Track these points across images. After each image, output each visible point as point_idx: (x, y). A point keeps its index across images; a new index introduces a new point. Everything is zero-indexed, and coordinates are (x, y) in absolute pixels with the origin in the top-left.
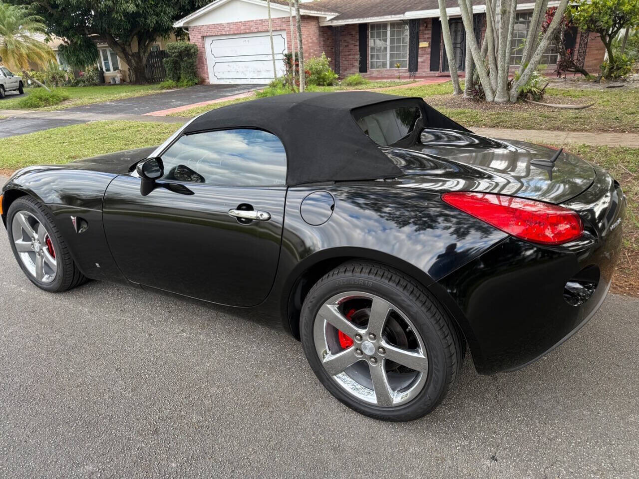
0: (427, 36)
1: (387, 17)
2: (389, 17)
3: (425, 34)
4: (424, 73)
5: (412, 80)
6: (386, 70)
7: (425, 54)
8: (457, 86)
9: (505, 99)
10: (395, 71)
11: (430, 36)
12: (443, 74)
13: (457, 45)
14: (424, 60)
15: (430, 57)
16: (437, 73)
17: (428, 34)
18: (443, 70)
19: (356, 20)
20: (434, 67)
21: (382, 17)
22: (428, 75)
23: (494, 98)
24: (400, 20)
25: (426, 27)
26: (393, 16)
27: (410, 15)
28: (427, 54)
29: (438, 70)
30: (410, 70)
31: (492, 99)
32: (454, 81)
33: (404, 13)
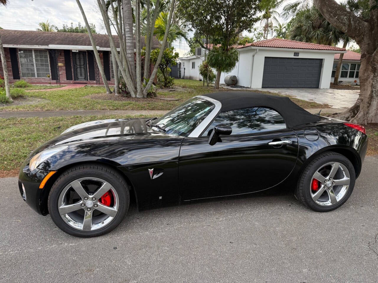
0: (62, 60)
1: (36, 46)
2: (38, 46)
3: (61, 58)
4: (63, 81)
5: (59, 85)
6: (35, 79)
7: (62, 70)
8: (108, 89)
9: (142, 96)
10: (42, 79)
11: (64, 60)
12: (75, 82)
13: (82, 66)
14: (62, 73)
15: (65, 72)
16: (71, 82)
17: (62, 58)
18: (75, 80)
19: (11, 45)
20: (69, 77)
21: (32, 46)
22: (66, 82)
23: (136, 96)
24: (45, 49)
25: (61, 54)
26: (40, 46)
27: (52, 47)
28: (63, 70)
29: (72, 80)
30: (53, 78)
31: (135, 96)
32: (107, 86)
33: (48, 45)
